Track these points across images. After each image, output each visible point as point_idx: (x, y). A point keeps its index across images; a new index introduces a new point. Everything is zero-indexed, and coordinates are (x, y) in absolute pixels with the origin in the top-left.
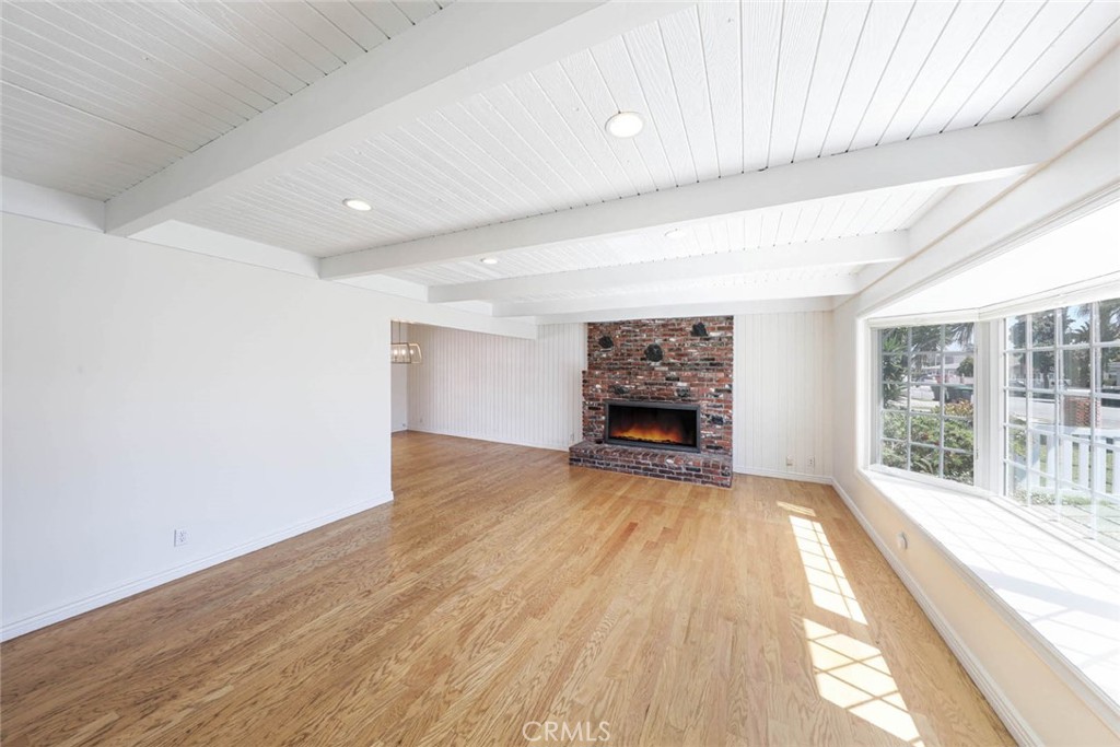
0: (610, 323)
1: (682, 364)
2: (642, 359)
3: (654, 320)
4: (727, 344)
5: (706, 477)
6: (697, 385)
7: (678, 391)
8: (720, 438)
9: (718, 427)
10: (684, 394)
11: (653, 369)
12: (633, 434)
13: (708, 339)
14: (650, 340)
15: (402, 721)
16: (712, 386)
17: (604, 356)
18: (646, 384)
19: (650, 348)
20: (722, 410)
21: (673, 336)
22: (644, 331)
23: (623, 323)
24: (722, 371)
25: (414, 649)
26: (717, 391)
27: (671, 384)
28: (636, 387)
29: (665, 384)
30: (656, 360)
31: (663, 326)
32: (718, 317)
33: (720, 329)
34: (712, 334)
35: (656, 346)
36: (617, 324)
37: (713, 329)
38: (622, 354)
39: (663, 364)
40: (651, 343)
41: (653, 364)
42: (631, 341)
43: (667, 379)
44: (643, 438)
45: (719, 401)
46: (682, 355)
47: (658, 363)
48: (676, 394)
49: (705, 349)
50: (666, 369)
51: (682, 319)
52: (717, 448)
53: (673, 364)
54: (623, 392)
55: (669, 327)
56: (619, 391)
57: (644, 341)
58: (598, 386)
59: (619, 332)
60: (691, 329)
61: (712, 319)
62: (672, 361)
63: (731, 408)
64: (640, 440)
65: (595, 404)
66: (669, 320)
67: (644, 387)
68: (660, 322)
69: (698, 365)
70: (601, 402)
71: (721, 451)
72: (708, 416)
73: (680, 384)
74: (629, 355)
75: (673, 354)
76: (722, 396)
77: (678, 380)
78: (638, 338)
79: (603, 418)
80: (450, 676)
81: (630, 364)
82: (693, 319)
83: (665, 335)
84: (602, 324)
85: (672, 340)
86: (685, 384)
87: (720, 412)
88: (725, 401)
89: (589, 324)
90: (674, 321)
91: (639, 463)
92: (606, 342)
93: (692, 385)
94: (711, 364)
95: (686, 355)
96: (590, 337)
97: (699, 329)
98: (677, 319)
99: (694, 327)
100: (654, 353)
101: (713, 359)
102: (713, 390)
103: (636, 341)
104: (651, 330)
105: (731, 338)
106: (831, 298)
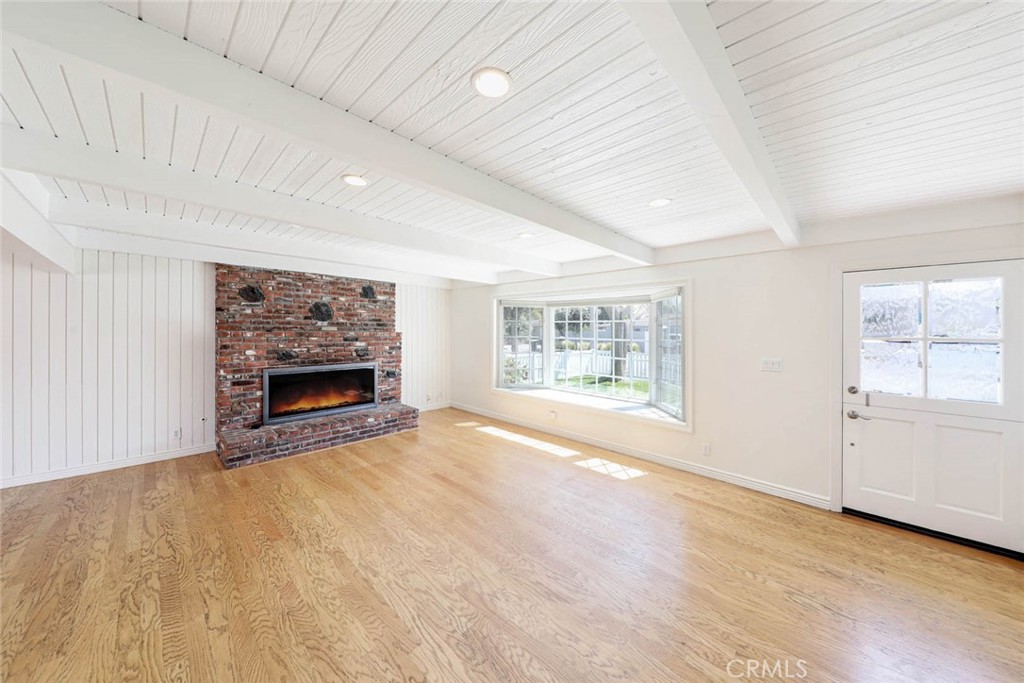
0: (259, 271)
1: (352, 325)
2: (306, 318)
3: (321, 276)
4: (390, 307)
5: (402, 424)
6: (373, 345)
7: (356, 351)
8: (393, 389)
9: (391, 380)
10: (362, 355)
11: (320, 329)
12: (304, 405)
13: (375, 302)
14: (316, 297)
15: (663, 643)
16: (387, 344)
17: (249, 311)
18: (321, 346)
19: (317, 306)
20: (394, 364)
21: (342, 295)
22: (309, 286)
23: (279, 273)
24: (387, 330)
25: (577, 640)
26: (391, 348)
27: (350, 345)
28: (308, 351)
29: (343, 345)
30: (323, 320)
31: (332, 283)
32: (384, 283)
33: (385, 293)
34: (380, 298)
35: (324, 305)
36: (271, 274)
37: (380, 293)
38: (277, 311)
39: (332, 324)
40: (317, 300)
41: (320, 323)
42: (291, 296)
43: (345, 340)
44: (316, 406)
45: (392, 357)
46: (352, 315)
47: (325, 323)
48: (354, 354)
49: (373, 310)
50: (335, 329)
51: (352, 280)
52: (390, 399)
53: (343, 323)
54: (291, 357)
55: (338, 285)
56: (285, 357)
57: (309, 297)
58: (248, 352)
59: (273, 283)
60: (360, 291)
61: (379, 284)
62: (341, 320)
63: (400, 361)
64: (313, 410)
65: (244, 377)
66: (338, 278)
67: (318, 350)
68: (328, 278)
69: (367, 325)
70: (254, 373)
71: (394, 400)
72: (383, 371)
73: (358, 344)
74: (288, 313)
75: (343, 313)
76: (394, 353)
77: (357, 340)
78: (299, 293)
79: (259, 393)
80: (613, 610)
81: (289, 323)
82: (362, 281)
83: (334, 293)
84: (243, 269)
85: (342, 299)
86: (363, 344)
87: (393, 367)
88: (397, 357)
89: (219, 266)
90: (344, 281)
91: (338, 432)
92: (252, 294)
93: (369, 345)
94: (379, 325)
95: (356, 315)
96: (219, 284)
97: (368, 291)
98: (347, 279)
99: (364, 289)
100: (320, 312)
101: (380, 320)
102: (387, 348)
103: (298, 296)
104: (317, 286)
105: (394, 302)
106: (452, 281)
